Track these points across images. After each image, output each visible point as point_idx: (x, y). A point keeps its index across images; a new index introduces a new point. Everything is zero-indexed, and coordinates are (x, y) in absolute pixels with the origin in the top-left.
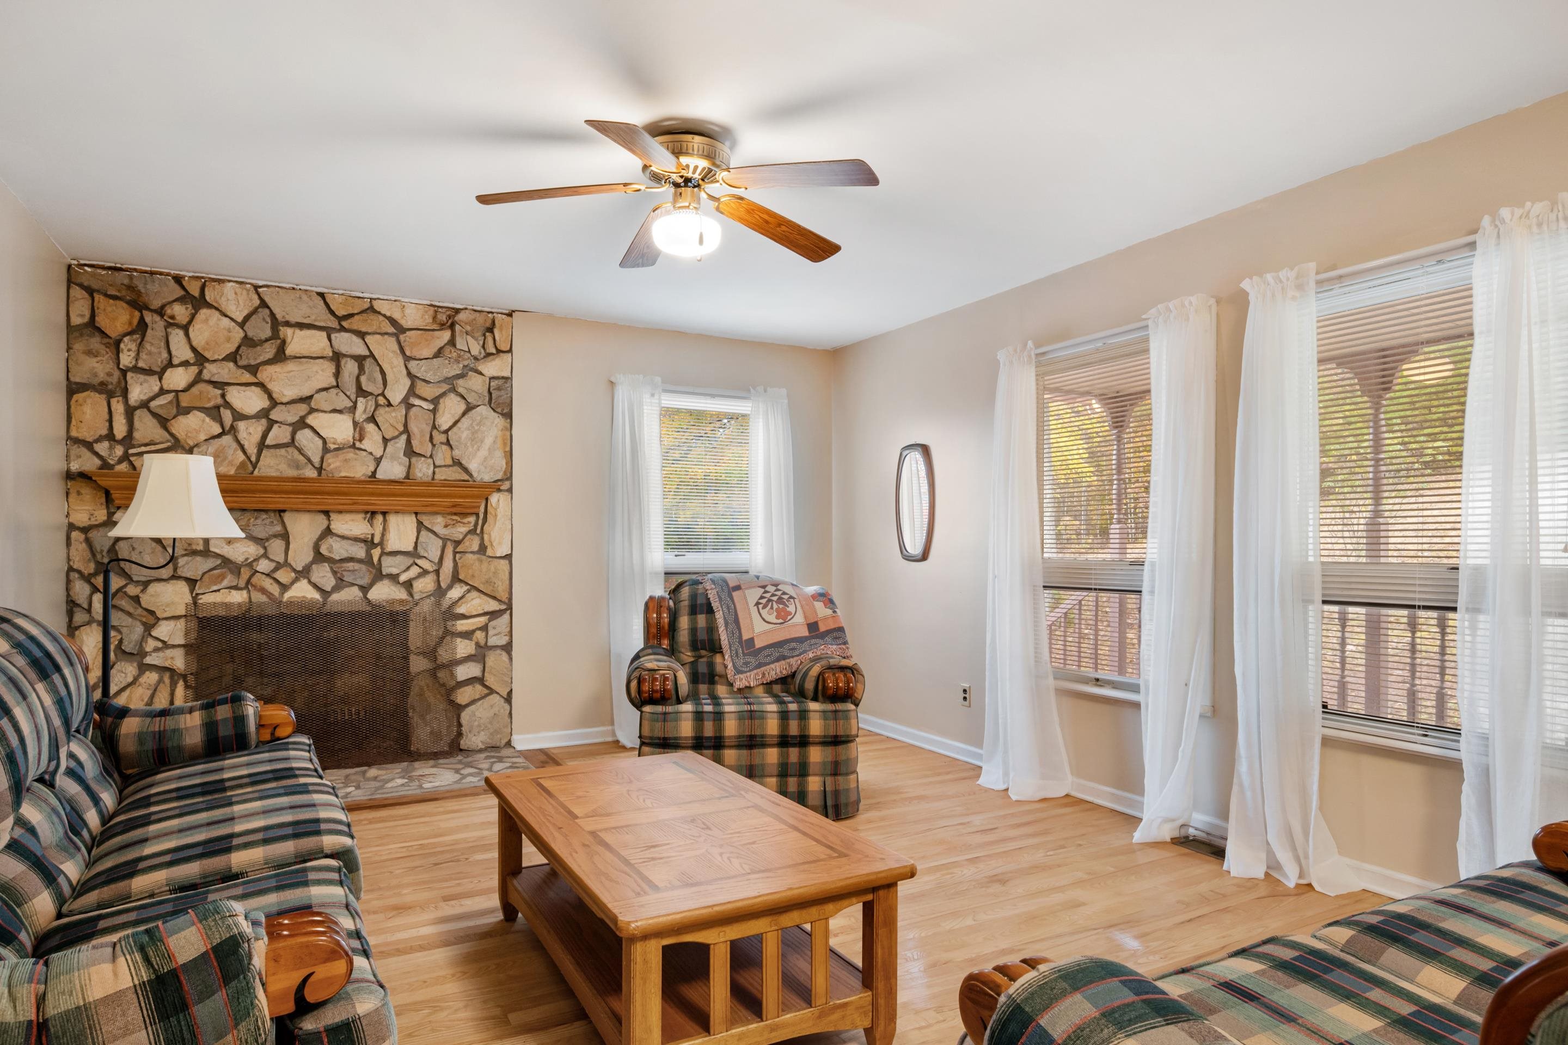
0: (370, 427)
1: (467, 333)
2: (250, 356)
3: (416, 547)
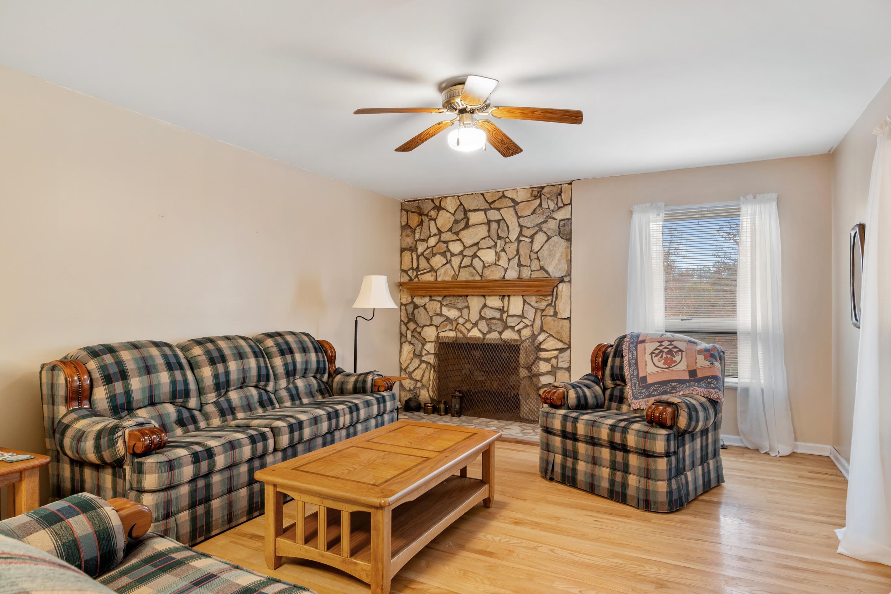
0: (503, 254)
1: (548, 198)
2: (456, 228)
3: (523, 313)
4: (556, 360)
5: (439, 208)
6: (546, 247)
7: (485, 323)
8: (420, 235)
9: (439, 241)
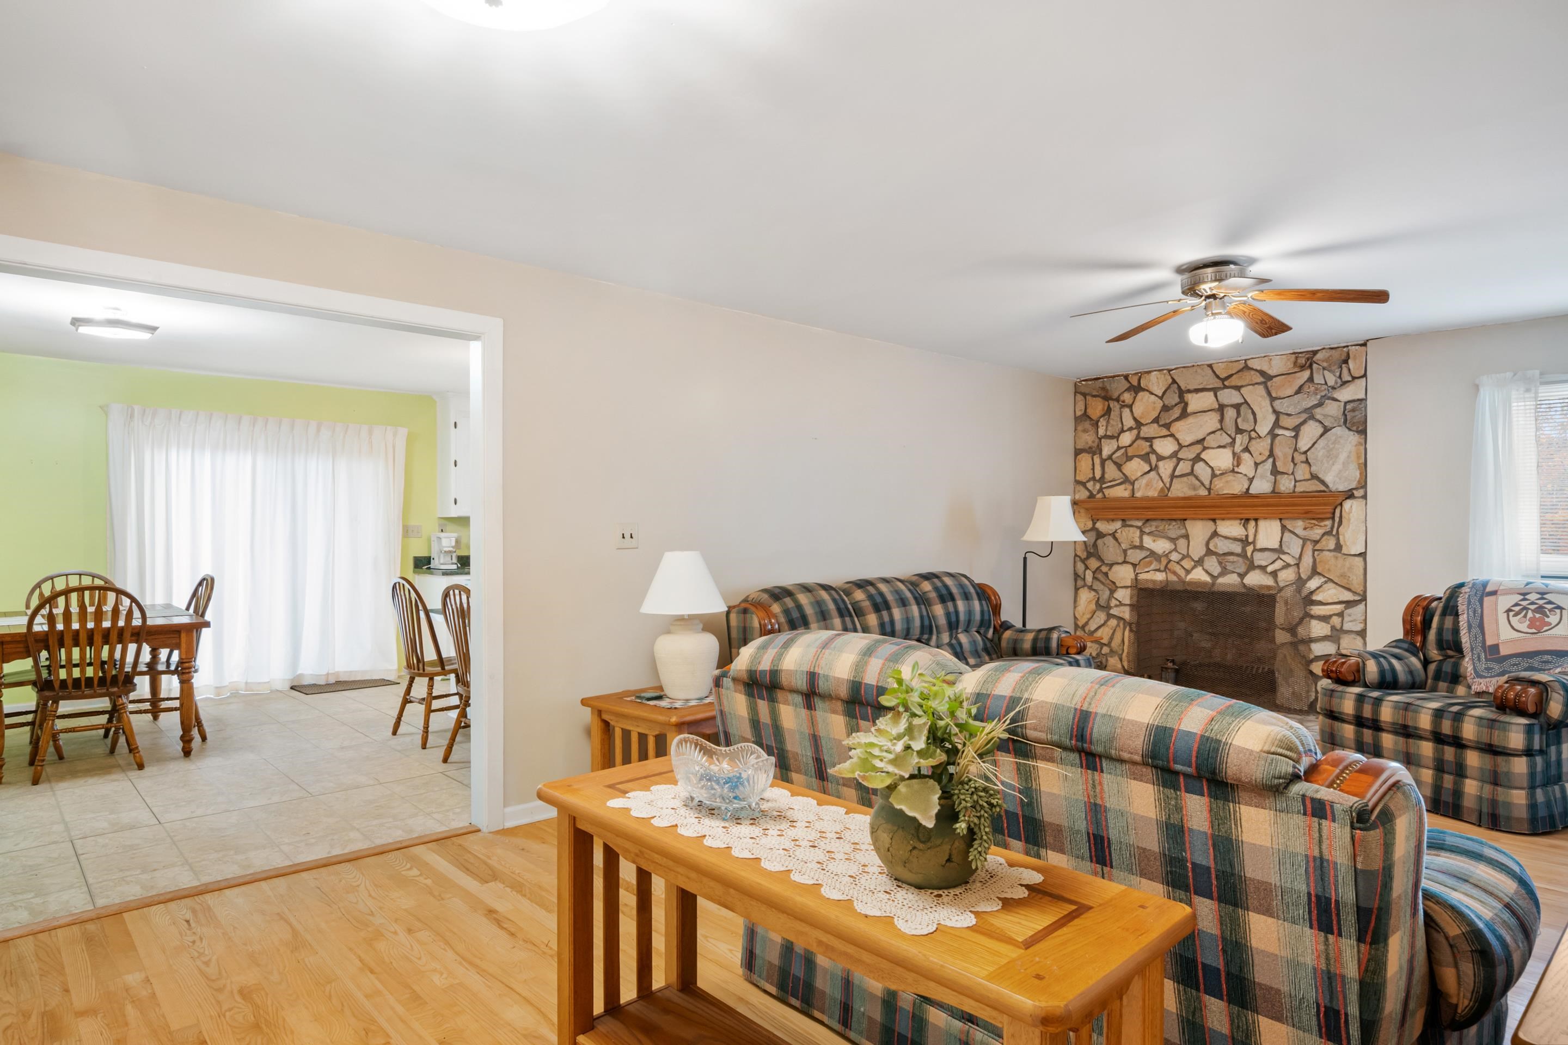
0: (1246, 456)
1: (1324, 369)
2: (1165, 419)
3: (1281, 545)
4: (1340, 619)
5: (1137, 389)
6: (1322, 443)
7: (1215, 560)
8: (1106, 430)
9: (1138, 437)
